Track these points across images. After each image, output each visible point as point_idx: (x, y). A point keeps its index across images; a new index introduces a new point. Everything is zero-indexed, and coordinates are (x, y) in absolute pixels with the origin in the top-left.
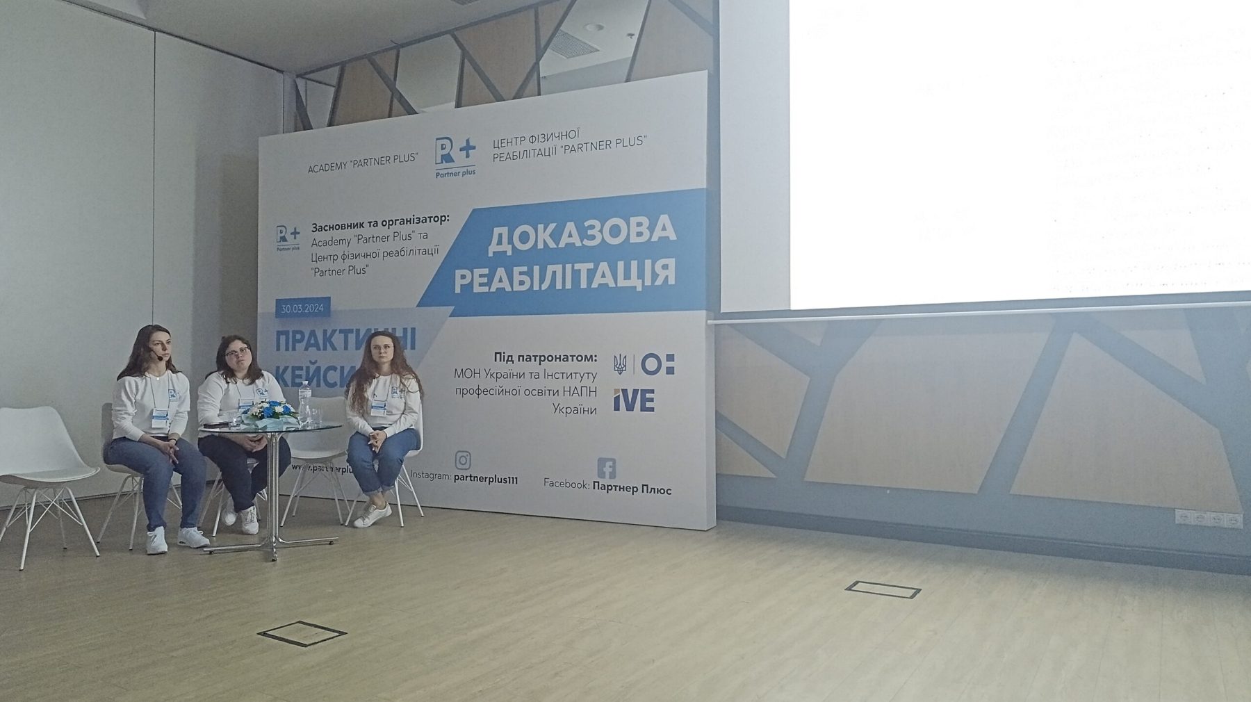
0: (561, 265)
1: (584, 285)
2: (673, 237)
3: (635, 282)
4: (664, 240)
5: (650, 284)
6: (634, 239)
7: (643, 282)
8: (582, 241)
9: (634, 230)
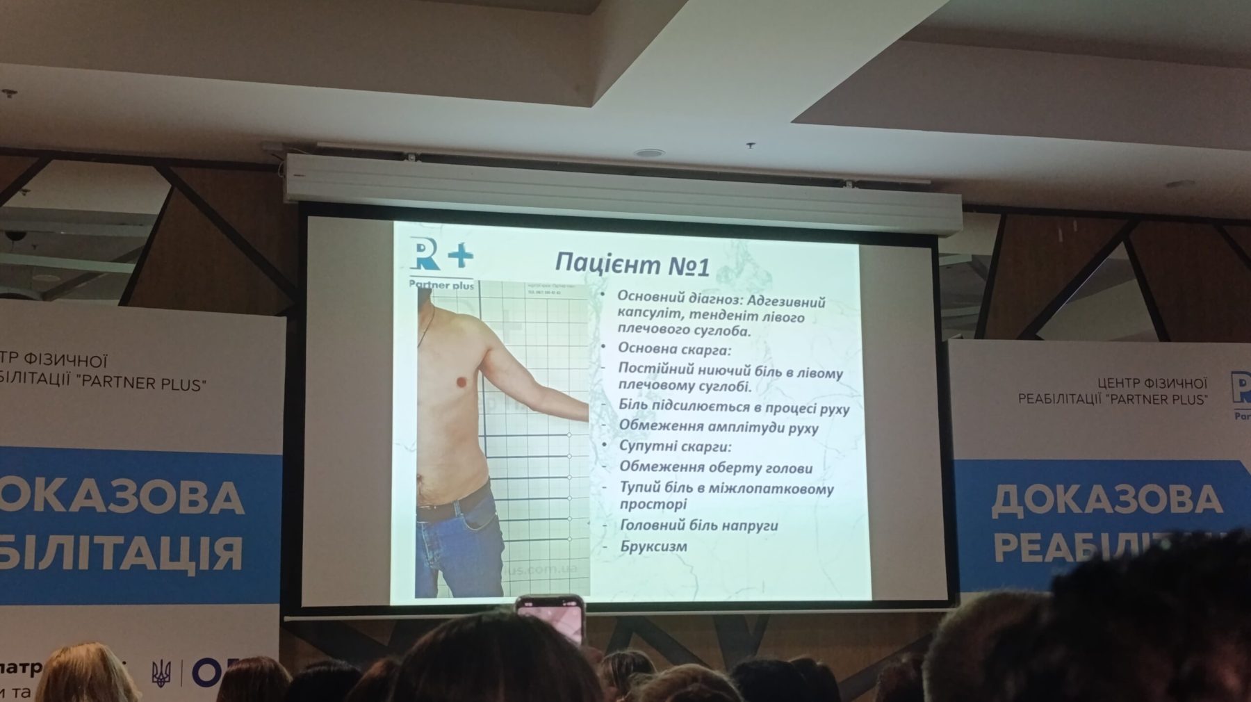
0: (73, 537)
1: (108, 564)
2: (240, 510)
3: (185, 564)
4: (227, 514)
5: (206, 568)
6: (185, 509)
7: (198, 566)
8: (107, 505)
9: (185, 497)
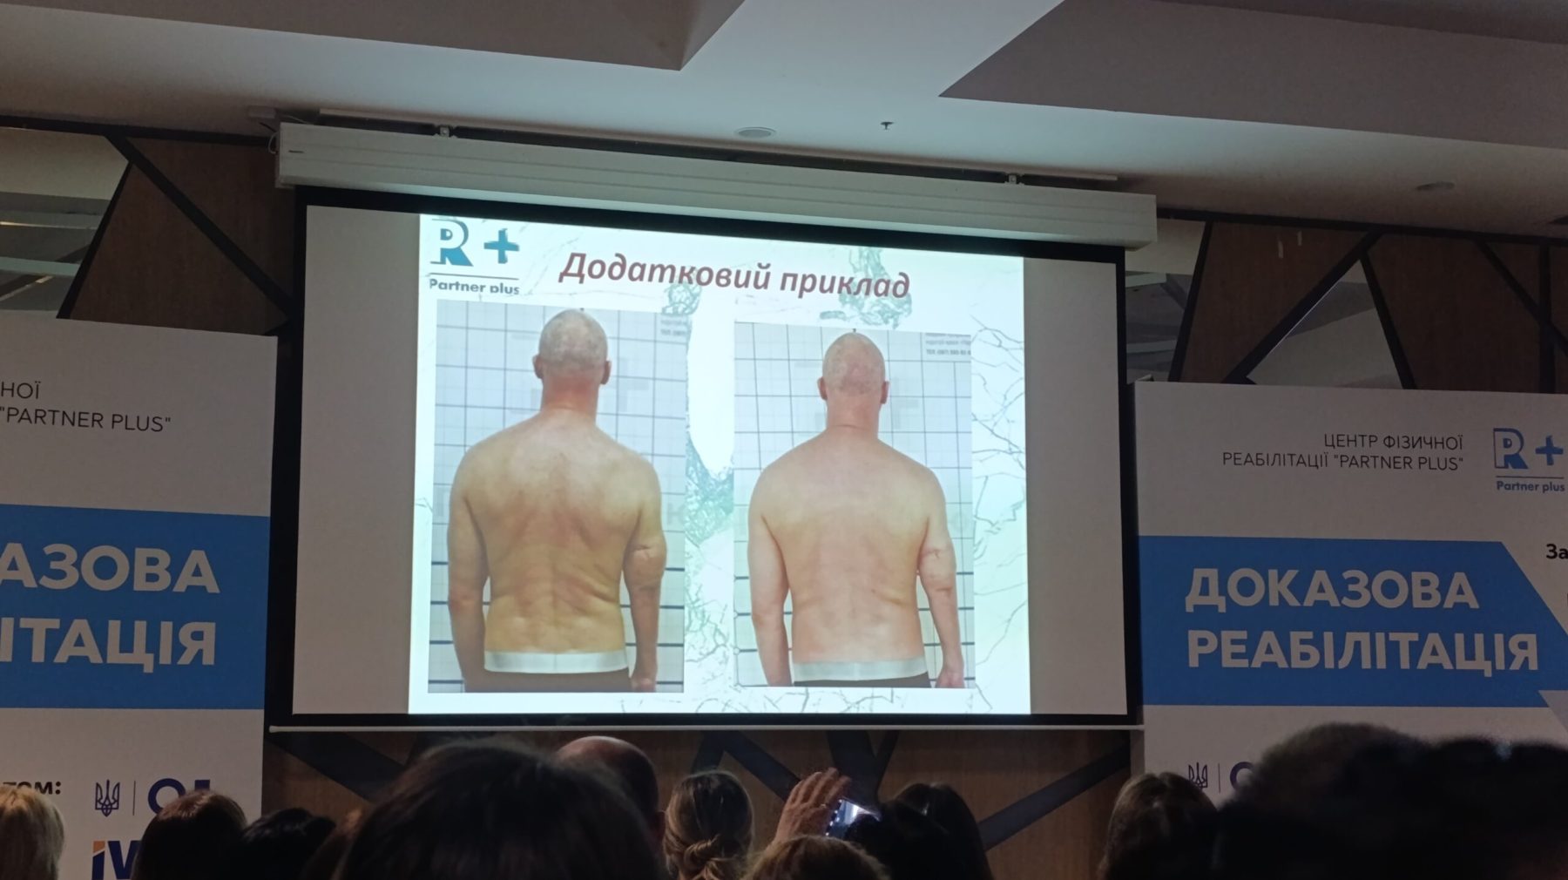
1: (38, 655)
2: (213, 588)
3: (140, 656)
4: (196, 592)
5: (168, 661)
6: (140, 585)
7: (157, 659)
8: (37, 579)
9: (142, 569)
